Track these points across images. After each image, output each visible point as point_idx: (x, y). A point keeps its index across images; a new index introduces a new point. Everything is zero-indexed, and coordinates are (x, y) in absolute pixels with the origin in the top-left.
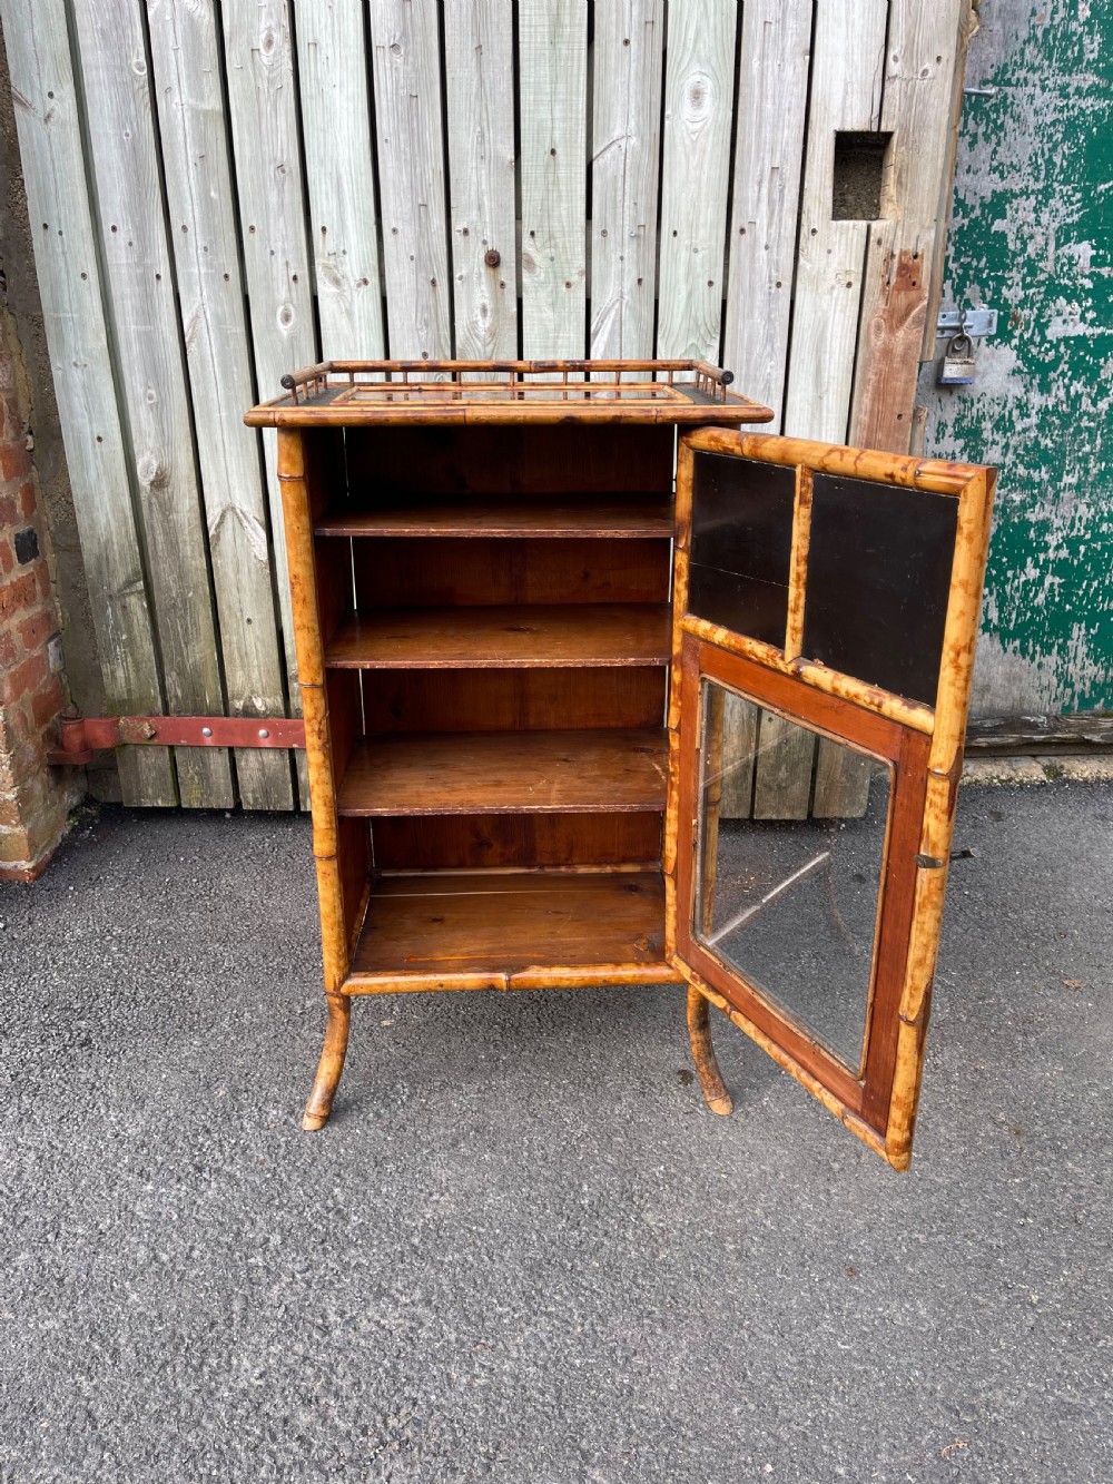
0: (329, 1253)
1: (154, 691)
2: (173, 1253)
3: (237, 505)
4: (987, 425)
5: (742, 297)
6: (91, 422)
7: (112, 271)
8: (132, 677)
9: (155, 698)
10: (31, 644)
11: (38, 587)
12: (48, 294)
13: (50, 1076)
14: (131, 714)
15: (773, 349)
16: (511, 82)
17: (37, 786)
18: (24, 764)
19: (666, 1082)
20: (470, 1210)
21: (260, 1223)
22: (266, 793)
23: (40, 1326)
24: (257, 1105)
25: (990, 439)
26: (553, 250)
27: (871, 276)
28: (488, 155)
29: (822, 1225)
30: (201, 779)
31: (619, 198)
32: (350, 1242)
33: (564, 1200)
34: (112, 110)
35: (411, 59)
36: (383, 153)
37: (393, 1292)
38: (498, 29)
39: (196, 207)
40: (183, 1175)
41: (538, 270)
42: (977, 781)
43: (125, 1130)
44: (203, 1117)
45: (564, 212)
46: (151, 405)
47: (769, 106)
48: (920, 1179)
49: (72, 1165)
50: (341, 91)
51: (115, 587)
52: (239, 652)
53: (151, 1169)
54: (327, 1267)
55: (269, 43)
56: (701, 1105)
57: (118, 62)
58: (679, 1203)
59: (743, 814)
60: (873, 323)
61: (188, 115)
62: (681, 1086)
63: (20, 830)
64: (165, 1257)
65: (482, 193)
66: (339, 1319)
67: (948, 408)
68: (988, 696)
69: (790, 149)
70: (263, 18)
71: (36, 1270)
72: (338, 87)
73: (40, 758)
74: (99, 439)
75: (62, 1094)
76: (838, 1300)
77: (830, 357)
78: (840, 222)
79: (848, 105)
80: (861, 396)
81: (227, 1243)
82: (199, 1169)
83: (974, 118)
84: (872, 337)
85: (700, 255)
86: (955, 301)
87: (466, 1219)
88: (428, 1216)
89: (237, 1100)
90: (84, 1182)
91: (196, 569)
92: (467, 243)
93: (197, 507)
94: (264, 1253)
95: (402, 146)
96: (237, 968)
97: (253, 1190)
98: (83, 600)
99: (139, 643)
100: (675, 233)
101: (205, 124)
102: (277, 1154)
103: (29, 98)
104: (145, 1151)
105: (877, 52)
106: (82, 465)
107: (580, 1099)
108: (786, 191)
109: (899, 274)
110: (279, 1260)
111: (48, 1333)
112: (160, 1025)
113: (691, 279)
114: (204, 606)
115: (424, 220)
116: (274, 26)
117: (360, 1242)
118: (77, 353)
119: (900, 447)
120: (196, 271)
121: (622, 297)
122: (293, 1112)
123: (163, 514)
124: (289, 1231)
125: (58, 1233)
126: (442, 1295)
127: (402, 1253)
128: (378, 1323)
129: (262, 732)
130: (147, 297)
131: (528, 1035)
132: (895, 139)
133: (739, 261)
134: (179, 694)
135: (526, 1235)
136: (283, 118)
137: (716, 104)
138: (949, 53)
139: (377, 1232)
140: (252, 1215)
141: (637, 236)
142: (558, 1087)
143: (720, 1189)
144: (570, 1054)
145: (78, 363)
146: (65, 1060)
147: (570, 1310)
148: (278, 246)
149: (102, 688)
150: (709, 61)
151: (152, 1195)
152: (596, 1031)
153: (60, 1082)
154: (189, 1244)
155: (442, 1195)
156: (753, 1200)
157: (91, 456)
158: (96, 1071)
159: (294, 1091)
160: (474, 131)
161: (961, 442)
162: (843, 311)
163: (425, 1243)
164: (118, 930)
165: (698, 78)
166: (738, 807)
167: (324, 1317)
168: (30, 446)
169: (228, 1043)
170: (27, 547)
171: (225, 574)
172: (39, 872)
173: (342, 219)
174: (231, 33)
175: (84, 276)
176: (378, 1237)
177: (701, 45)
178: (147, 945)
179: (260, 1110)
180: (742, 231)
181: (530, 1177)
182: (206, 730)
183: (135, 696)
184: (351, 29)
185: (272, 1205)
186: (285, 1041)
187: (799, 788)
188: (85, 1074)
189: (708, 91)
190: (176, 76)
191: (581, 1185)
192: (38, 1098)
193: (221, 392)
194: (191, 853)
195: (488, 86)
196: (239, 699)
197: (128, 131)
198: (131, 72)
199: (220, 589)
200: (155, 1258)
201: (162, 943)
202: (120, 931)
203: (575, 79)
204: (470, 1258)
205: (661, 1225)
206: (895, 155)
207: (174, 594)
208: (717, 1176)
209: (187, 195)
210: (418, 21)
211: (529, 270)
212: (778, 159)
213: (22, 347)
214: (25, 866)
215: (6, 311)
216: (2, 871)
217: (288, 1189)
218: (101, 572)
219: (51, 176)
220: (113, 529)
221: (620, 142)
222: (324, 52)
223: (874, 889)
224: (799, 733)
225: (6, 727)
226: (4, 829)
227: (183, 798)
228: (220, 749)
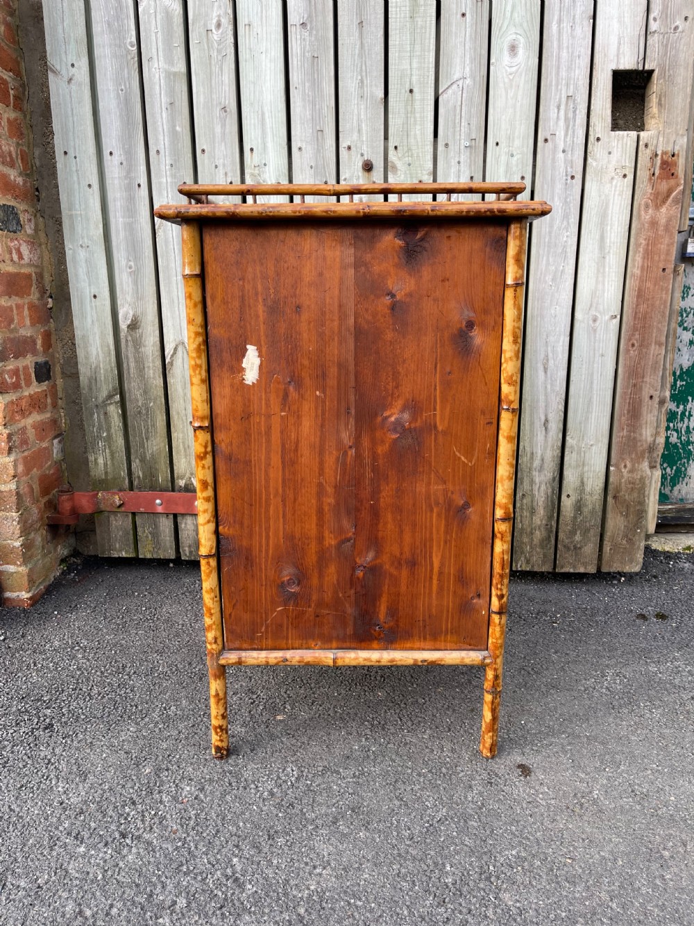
0: (226, 918)
1: (124, 473)
2: (95, 909)
5: (545, 186)
6: (90, 285)
7: (108, 182)
8: (108, 463)
9: (124, 478)
10: (42, 439)
11: (49, 401)
12: (65, 199)
13: (18, 752)
14: (106, 489)
15: (568, 222)
16: (383, 45)
17: (38, 538)
18: (30, 521)
19: (508, 774)
20: (348, 884)
21: (170, 887)
24: (174, 782)
26: (410, 158)
27: (640, 170)
28: (365, 95)
29: (663, 908)
30: (153, 537)
31: (457, 121)
32: (245, 909)
33: (430, 878)
34: (113, 74)
35: (314, 32)
36: (294, 97)
38: (375, 10)
39: (166, 137)
40: (110, 840)
41: (399, 172)
43: (69, 799)
44: (131, 791)
45: (418, 132)
46: (130, 273)
47: (564, 54)
49: (24, 826)
50: (266, 56)
51: (100, 399)
52: (184, 446)
53: (86, 834)
55: (219, 25)
56: (541, 796)
57: (118, 42)
58: (532, 885)
59: (546, 568)
60: (643, 202)
61: (162, 76)
62: (522, 778)
63: (23, 570)
64: (88, 913)
65: (361, 121)
67: (691, 276)
69: (581, 83)
70: (215, 9)
72: (264, 53)
73: (41, 519)
74: (95, 297)
75: (24, 767)
77: (611, 228)
78: (617, 132)
79: (621, 52)
80: (634, 256)
81: (140, 904)
82: (124, 836)
84: (643, 213)
85: (515, 158)
87: (345, 892)
88: (312, 888)
89: (159, 777)
90: (31, 841)
91: (156, 386)
92: (350, 155)
93: (158, 343)
94: (171, 914)
95: (307, 91)
96: (169, 672)
97: (166, 857)
98: (79, 412)
99: (114, 439)
100: (497, 144)
101: (174, 81)
102: (187, 825)
103: (58, 68)
104: (82, 818)
105: (642, 15)
106: (83, 316)
107: (438, 786)
108: (578, 112)
109: (662, 168)
112: (107, 715)
113: (508, 176)
114: (161, 412)
115: (320, 140)
116: (222, 14)
117: (253, 909)
118: (83, 238)
119: (664, 292)
120: (165, 181)
122: (203, 789)
123: (135, 348)
124: (194, 896)
125: (5, 884)
130: (131, 199)
131: (393, 731)
132: (655, 75)
133: (544, 162)
134: (141, 476)
135: (398, 910)
136: (227, 75)
137: (527, 54)
139: (268, 900)
140: (163, 879)
141: (470, 147)
142: (419, 775)
143: (567, 872)
144: (427, 747)
145: (84, 245)
146: (31, 739)
148: (220, 162)
149: (88, 471)
150: (521, 25)
151: (83, 856)
152: (447, 729)
153: (25, 757)
154: (109, 902)
155: (324, 868)
156: (598, 883)
157: (89, 309)
158: (53, 749)
159: (205, 771)
160: (357, 79)
162: (620, 195)
163: (310, 913)
164: (84, 643)
165: (514, 36)
166: (544, 562)
168: (50, 305)
169: (157, 730)
170: (43, 372)
171: (176, 390)
172: (34, 601)
173: (264, 144)
174: (193, 20)
175: (90, 186)
176: (269, 905)
177: (516, 15)
178: (104, 654)
179: (177, 786)
180: (546, 140)
181: (399, 855)
182: (158, 501)
183: (110, 477)
184: (274, 13)
185: (181, 871)
186: (201, 730)
187: (590, 549)
188: (44, 752)
189: (522, 45)
190: (156, 50)
191: (444, 865)
192: (6, 770)
193: (178, 263)
194: (143, 588)
195: (366, 48)
196: (182, 479)
197: (123, 87)
198: (126, 49)
199: (172, 400)
200: (81, 912)
201: (115, 653)
202: (86, 643)
203: (427, 41)
205: (518, 905)
206: (656, 86)
207: (140, 404)
208: (563, 860)
209: (161, 129)
210: (320, 7)
211: (393, 172)
212: (572, 90)
213: (48, 239)
214: (25, 595)
215: (38, 215)
216: (8, 599)
217: (194, 857)
218: (91, 389)
219: (71, 119)
220: (101, 358)
221: (458, 83)
222: (255, 30)
223: (655, 626)
224: (590, 507)
225: (18, 494)
226: (11, 568)
227: (140, 551)
228: (167, 515)
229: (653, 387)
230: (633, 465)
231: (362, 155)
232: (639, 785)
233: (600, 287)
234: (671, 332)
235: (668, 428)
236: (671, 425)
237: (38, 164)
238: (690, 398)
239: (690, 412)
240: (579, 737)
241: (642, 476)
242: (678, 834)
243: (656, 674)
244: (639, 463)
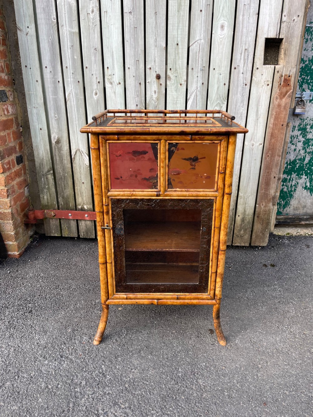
0: (100, 388)
1: (55, 203)
2: (52, 386)
3: (80, 149)
4: (308, 127)
5: (234, 88)
6: (38, 124)
7: (45, 80)
8: (49, 198)
9: (55, 205)
10: (20, 188)
11: (23, 172)
12: (27, 86)
13: (19, 322)
14: (48, 209)
15: (243, 104)
16: (165, 23)
17: (21, 230)
18: (17, 224)
19: (205, 333)
20: (144, 376)
21: (79, 377)
22: (87, 233)
23: (12, 408)
24: (80, 335)
25: (309, 131)
26: (176, 74)
27: (275, 82)
28: (158, 45)
29: (255, 387)
30: (68, 229)
32: (106, 385)
33: (173, 374)
34: (46, 32)
35: (135, 16)
36: (126, 45)
37: (119, 403)
38: (162, 7)
39: (70, 61)
40: (56, 358)
41: (172, 80)
42: (301, 234)
43: (40, 342)
44: (64, 339)
45: (180, 63)
46: (56, 119)
47: (245, 30)
48: (287, 372)
49: (24, 353)
50: (114, 26)
51: (44, 172)
52: (80, 192)
53: (47, 356)
54: (99, 393)
55: (93, 11)
56: (216, 342)
57: (48, 17)
58: (210, 377)
59: (230, 244)
60: (275, 96)
61: (68, 33)
62: (210, 335)
63: (15, 243)
64: (50, 387)
65: (156, 57)
66: (102, 412)
67: (297, 122)
68: (305, 209)
69: (251, 43)
70: (91, 4)
71: (11, 388)
72: (113, 25)
73: (22, 222)
74: (41, 129)
75: (22, 328)
76: (260, 414)
77: (261, 107)
78: (266, 66)
79: (269, 30)
80: (270, 119)
81: (69, 383)
82: (62, 357)
83: (307, 34)
84: (275, 101)
85: (222, 76)
86: (300, 89)
87: (143, 379)
88: (131, 377)
89: (74, 333)
90: (27, 359)
91: (68, 167)
92: (150, 72)
93: (69, 150)
94: (80, 387)
95: (132, 43)
96: (76, 288)
97: (77, 365)
98: (35, 175)
99: (51, 189)
100: (214, 69)
101: (73, 36)
102: (85, 352)
103: (22, 28)
104: (46, 349)
105: (279, 14)
106: (36, 137)
107: (178, 338)
108: (249, 56)
109: (284, 82)
110: (84, 390)
111: (14, 410)
112: (53, 307)
113: (218, 83)
114: (70, 178)
115: (138, 65)
116: (94, 6)
117: (109, 385)
118: (35, 104)
119: (282, 135)
120: (70, 80)
121: (197, 88)
122: (91, 338)
123: (59, 151)
125: (19, 376)
126: (135, 406)
127: (122, 390)
128: (114, 414)
129: (86, 215)
130: (55, 88)
131: (163, 315)
132: (284, 41)
133: (234, 77)
134: (63, 204)
135: (161, 386)
136: (97, 34)
137: (228, 29)
138: (302, 14)
139: (115, 382)
140: (77, 374)
141: (203, 70)
142: (172, 333)
143: (223, 372)
144: (176, 322)
145: (35, 107)
146: (24, 317)
147: (175, 413)
148: (94, 73)
149: (40, 201)
150: (226, 16)
151: (47, 365)
152: (184, 314)
153: (22, 324)
154: (57, 383)
155: (135, 370)
156: (233, 377)
157: (38, 134)
158: (33, 321)
159: (92, 331)
160: (154, 38)
161: (300, 132)
162: (266, 93)
163: (130, 387)
164: (42, 275)
165: (223, 21)
166: (228, 242)
167: (98, 411)
168: (21, 131)
169: (72, 314)
170: (20, 160)
171: (77, 169)
172: (21, 255)
173: (113, 65)
174: (81, 9)
175: (37, 81)
176: (115, 384)
177: (224, 12)
178: (50, 280)
179: (81, 337)
180: (235, 68)
181: (163, 365)
182: (70, 214)
183: (49, 204)
184: (117, 7)
185: (83, 370)
186: (90, 314)
187: (247, 237)
188: (30, 322)
189: (226, 26)
190: (65, 22)
191: (179, 369)
192: (15, 330)
193: (76, 116)
194: (65, 250)
195: (158, 24)
196: (80, 206)
197: (50, 38)
198: (52, 20)
199: (75, 173)
200: (47, 386)
201: (55, 279)
202: (43, 275)
203: (185, 22)
204: (143, 393)
205: (204, 384)
206: (284, 45)
207: (61, 175)
208: (222, 368)
209: (68, 57)
210: (138, 5)
211: (169, 80)
212: (247, 47)
213: (19, 102)
214: (17, 253)
215: (15, 91)
216: (10, 255)
217: (88, 365)
218: (40, 168)
219: (28, 51)
220: (44, 155)
221: (198, 41)
222: (109, 14)
223: (270, 270)
224: (248, 220)
225: (12, 213)
226: (11, 243)
227: (63, 234)
228: (74, 220)
229: (276, 173)
230: (266, 204)
231: (156, 72)
232: (254, 338)
233: (256, 131)
234: (284, 151)
235: (283, 185)
236: (285, 184)
237: (14, 68)
238: (293, 173)
239: (292, 179)
240: (233, 318)
241: (269, 209)
242: (265, 358)
243: (267, 291)
244: (268, 204)
